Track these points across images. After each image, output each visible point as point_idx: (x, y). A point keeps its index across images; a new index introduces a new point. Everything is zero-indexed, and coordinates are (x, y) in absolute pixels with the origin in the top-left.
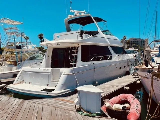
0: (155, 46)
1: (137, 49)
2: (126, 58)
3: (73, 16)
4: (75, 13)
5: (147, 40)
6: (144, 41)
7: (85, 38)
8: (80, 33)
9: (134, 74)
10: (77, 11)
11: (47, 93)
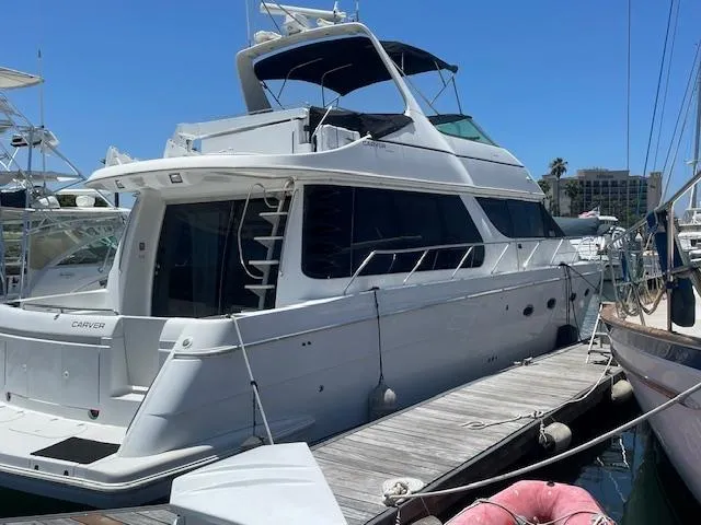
0: (694, 206)
1: (614, 219)
2: (556, 259)
3: (276, 37)
4: (289, 19)
5: (657, 177)
6: (644, 182)
7: (325, 145)
8: (307, 122)
9: (598, 341)
10: (296, 10)
11: (66, 473)
